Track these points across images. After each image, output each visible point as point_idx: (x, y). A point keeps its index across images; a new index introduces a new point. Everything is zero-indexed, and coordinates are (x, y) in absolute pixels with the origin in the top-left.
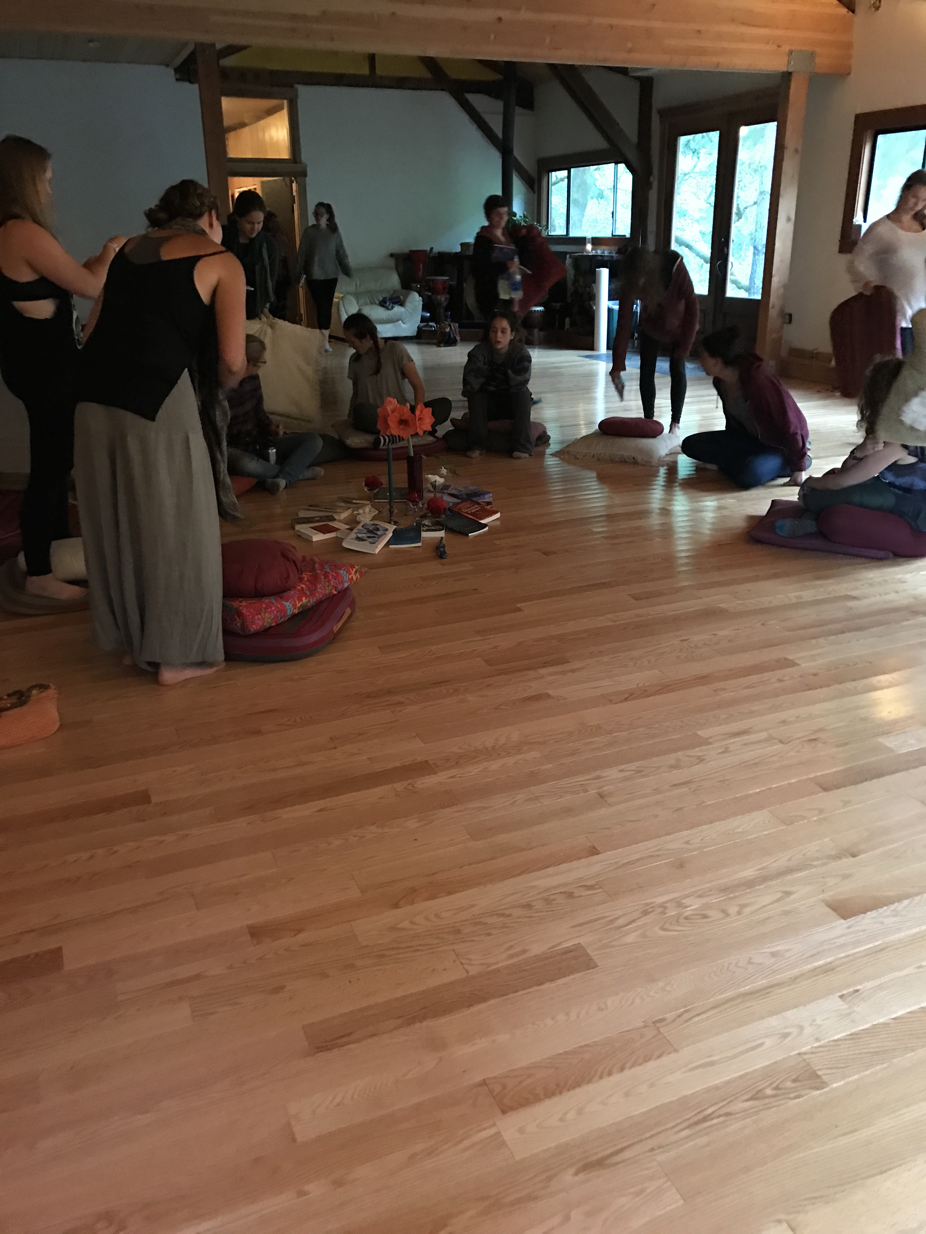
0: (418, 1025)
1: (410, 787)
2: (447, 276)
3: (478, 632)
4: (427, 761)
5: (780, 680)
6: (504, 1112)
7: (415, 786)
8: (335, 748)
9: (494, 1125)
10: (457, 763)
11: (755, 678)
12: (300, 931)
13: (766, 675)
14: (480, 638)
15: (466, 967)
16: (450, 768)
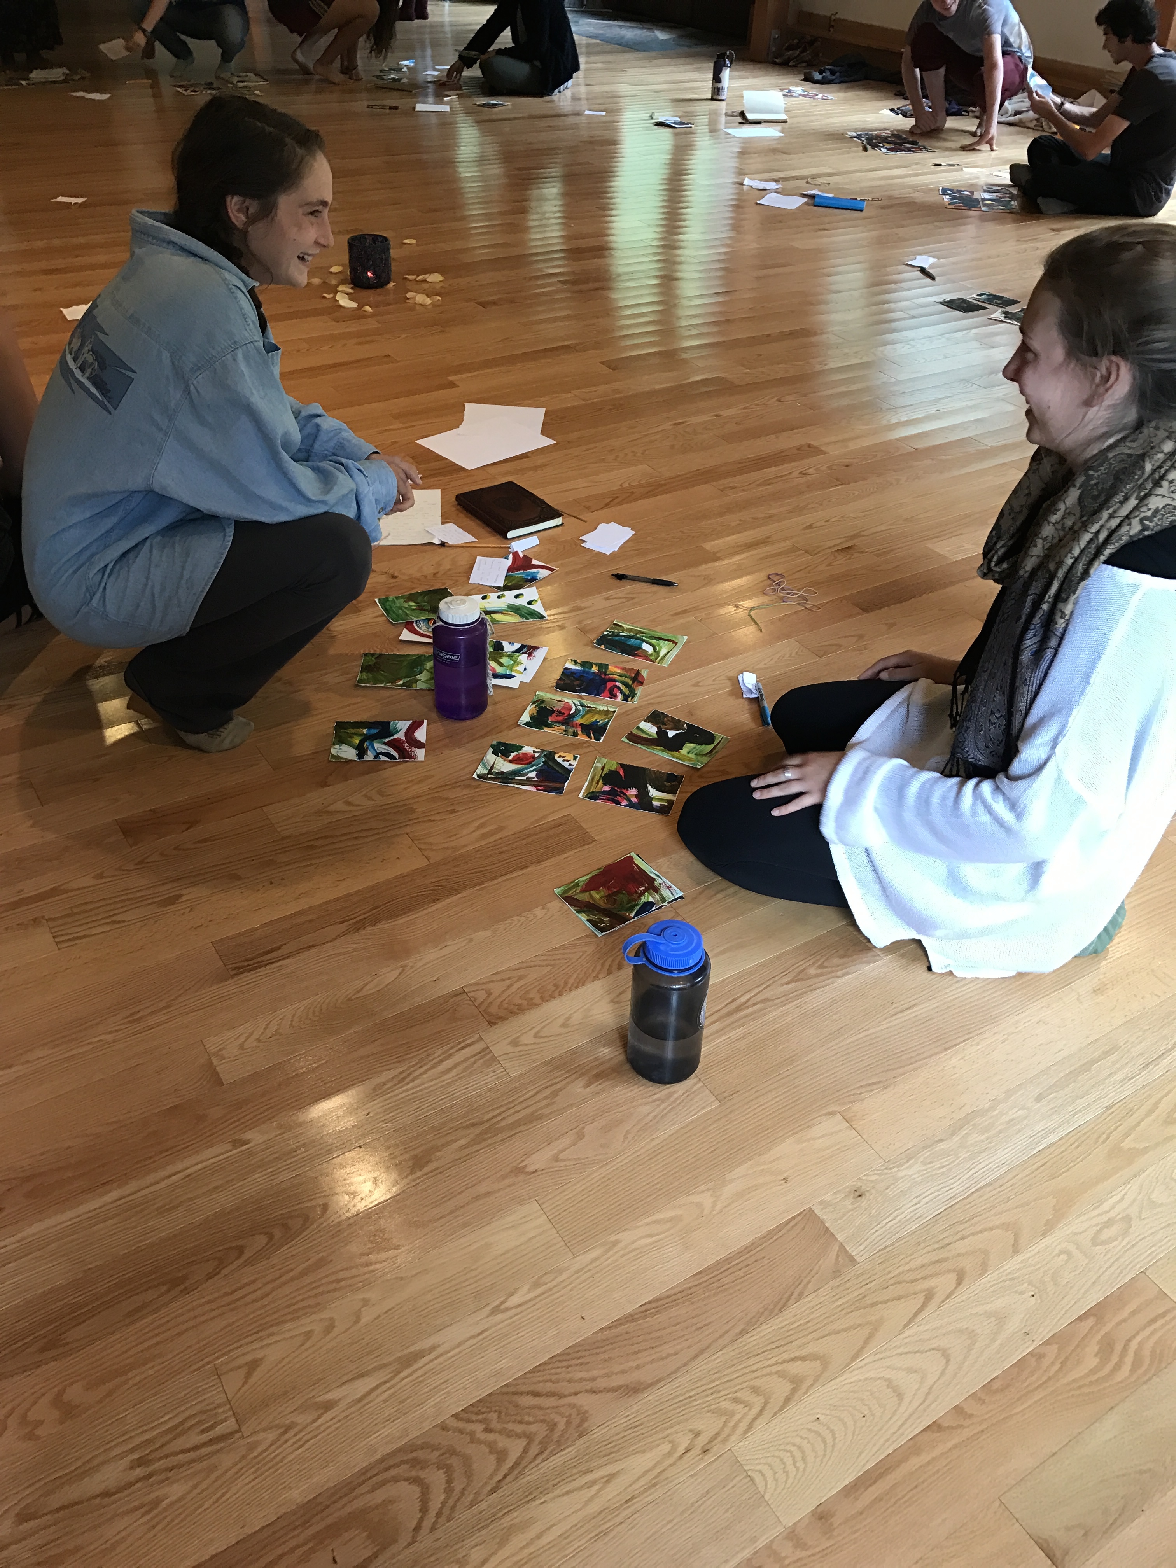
0: (369, 929)
5: (803, 474)
6: (491, 1023)
9: (481, 1039)
11: (772, 471)
12: (191, 824)
13: (787, 467)
15: (426, 853)
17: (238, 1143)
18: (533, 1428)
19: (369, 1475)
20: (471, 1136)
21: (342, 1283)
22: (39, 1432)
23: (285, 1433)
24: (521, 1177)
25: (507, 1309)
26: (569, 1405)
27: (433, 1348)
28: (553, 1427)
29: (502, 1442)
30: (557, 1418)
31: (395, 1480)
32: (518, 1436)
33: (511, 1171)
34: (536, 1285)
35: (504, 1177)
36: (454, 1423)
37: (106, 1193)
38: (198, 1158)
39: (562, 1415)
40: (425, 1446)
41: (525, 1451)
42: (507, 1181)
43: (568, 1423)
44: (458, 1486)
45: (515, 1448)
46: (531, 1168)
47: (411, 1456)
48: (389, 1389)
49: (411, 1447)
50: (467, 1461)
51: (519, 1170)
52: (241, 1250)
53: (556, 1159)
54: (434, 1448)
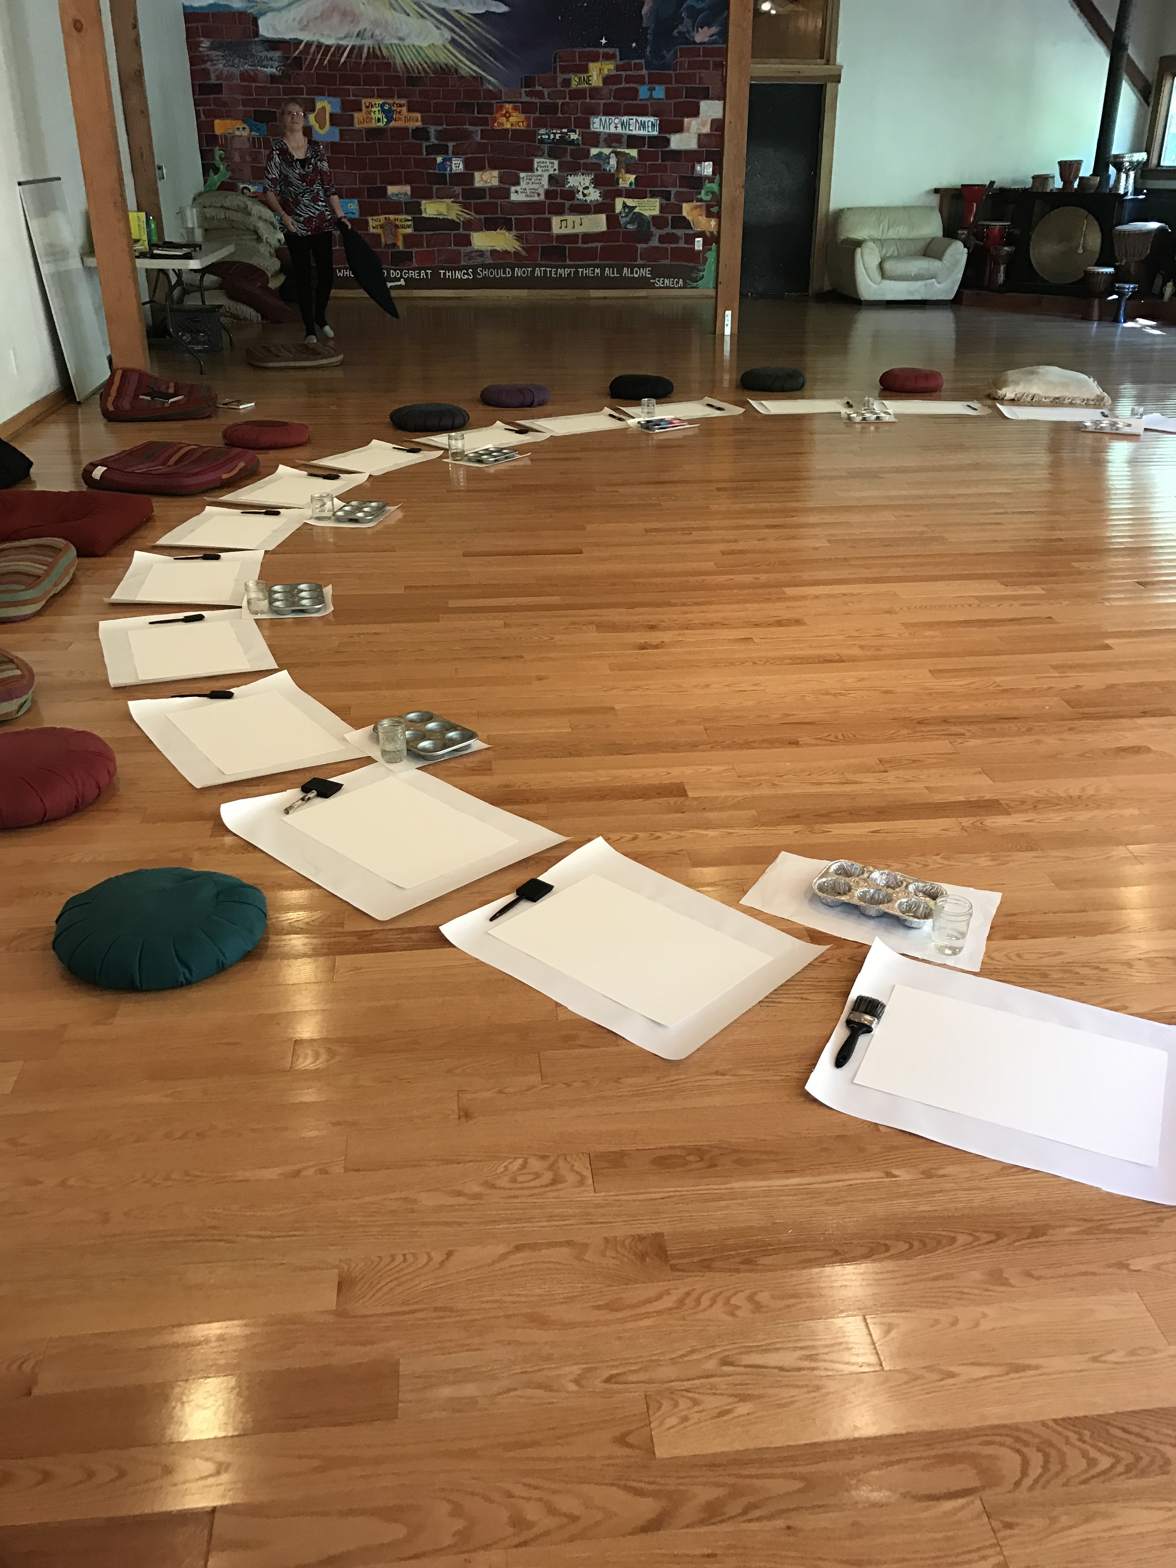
1: (978, 824)
2: (1007, 221)
3: (1055, 668)
4: (997, 800)
7: (984, 823)
8: (886, 771)
10: (1035, 807)
14: (1057, 675)
16: (1025, 811)
17: (889, 1175)
18: (1122, 1454)
19: (979, 1433)
20: (1082, 1228)
21: (965, 1296)
22: (737, 1313)
23: (914, 1380)
24: (1125, 1271)
25: (1105, 1362)
26: (1155, 1448)
27: (1037, 1367)
28: (1138, 1459)
29: (1093, 1453)
30: (1142, 1454)
31: (1002, 1444)
32: (1109, 1454)
33: (1116, 1264)
34: (1132, 1353)
35: (1109, 1266)
36: (1051, 1424)
37: (788, 1178)
38: (858, 1176)
39: (1148, 1454)
40: (1026, 1431)
41: (1113, 1467)
42: (1110, 1270)
43: (1152, 1462)
44: (1054, 1468)
45: (1105, 1462)
46: (1132, 1267)
47: (1016, 1433)
48: (999, 1382)
49: (1015, 1427)
50: (1062, 1455)
51: (1122, 1265)
52: (887, 1248)
53: (1158, 1267)
54: (1035, 1436)
